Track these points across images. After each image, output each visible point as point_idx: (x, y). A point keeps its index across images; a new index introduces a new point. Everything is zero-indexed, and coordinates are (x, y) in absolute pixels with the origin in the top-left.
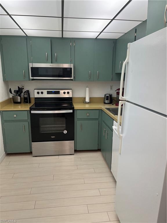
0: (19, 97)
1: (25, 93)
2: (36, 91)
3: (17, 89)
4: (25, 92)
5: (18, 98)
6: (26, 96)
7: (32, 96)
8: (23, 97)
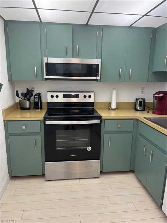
0: (28, 102)
1: (35, 97)
2: (49, 94)
3: (25, 91)
4: (35, 95)
5: (26, 102)
6: (36, 100)
7: (43, 100)
8: (33, 101)
